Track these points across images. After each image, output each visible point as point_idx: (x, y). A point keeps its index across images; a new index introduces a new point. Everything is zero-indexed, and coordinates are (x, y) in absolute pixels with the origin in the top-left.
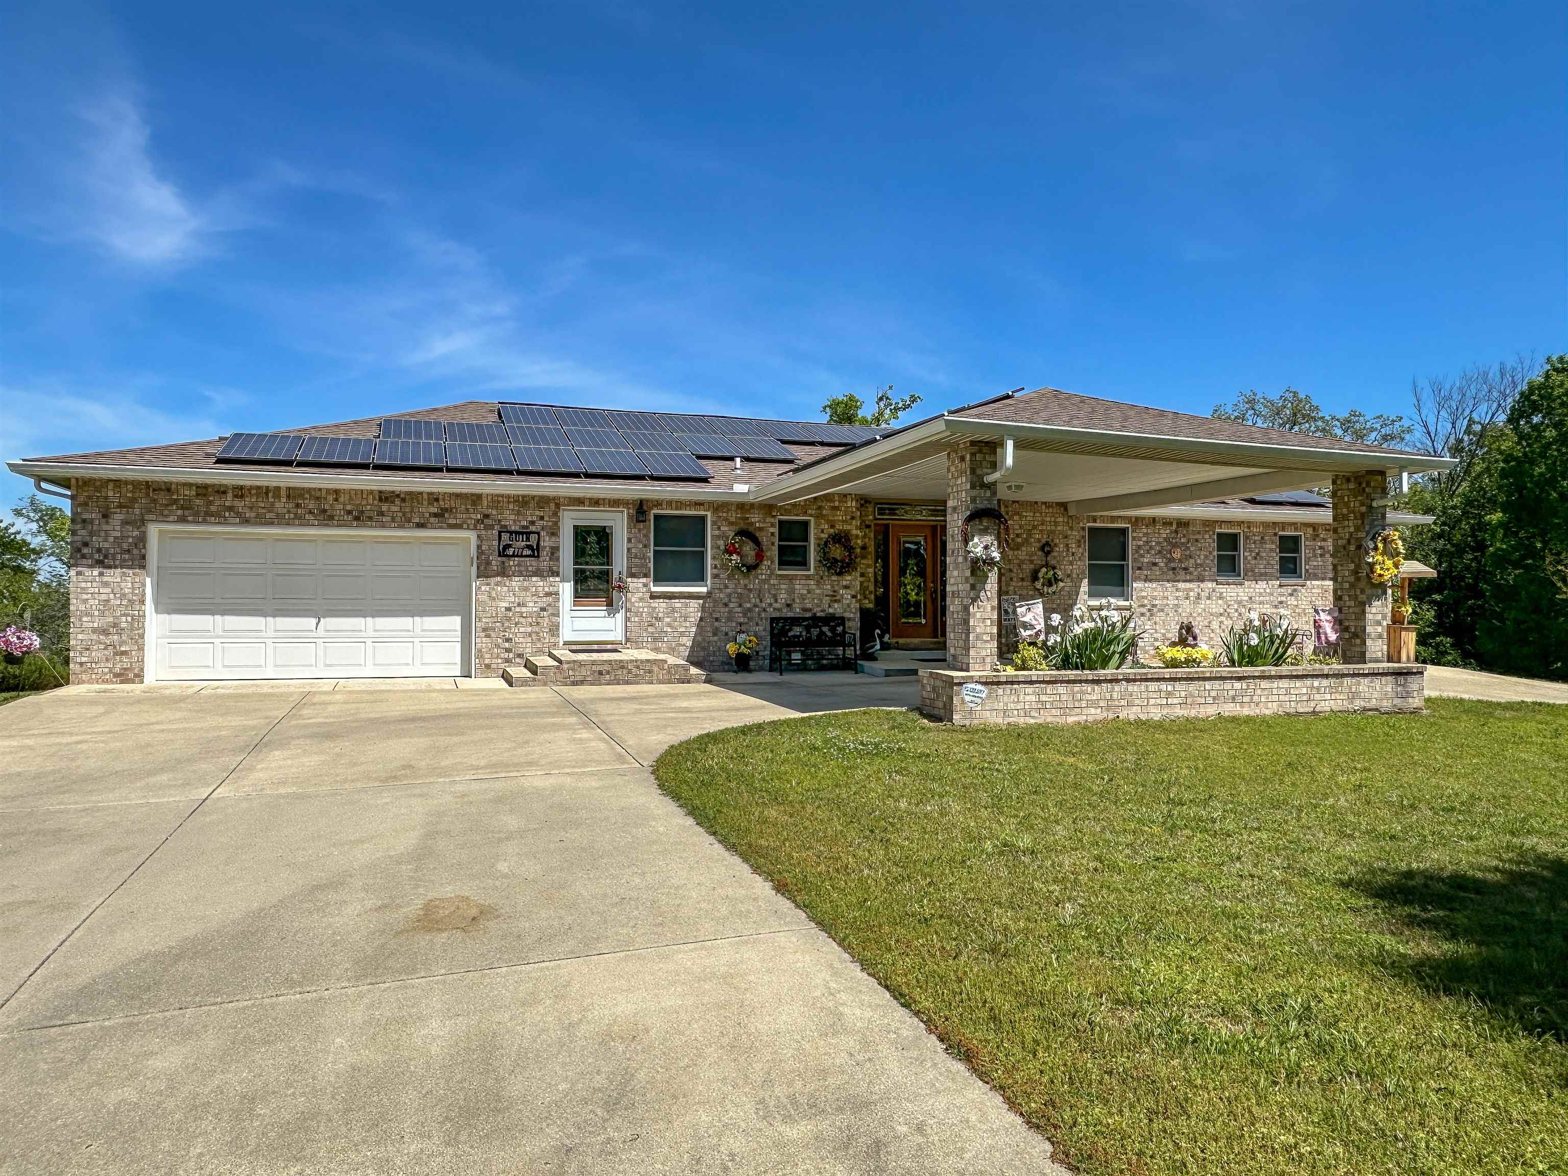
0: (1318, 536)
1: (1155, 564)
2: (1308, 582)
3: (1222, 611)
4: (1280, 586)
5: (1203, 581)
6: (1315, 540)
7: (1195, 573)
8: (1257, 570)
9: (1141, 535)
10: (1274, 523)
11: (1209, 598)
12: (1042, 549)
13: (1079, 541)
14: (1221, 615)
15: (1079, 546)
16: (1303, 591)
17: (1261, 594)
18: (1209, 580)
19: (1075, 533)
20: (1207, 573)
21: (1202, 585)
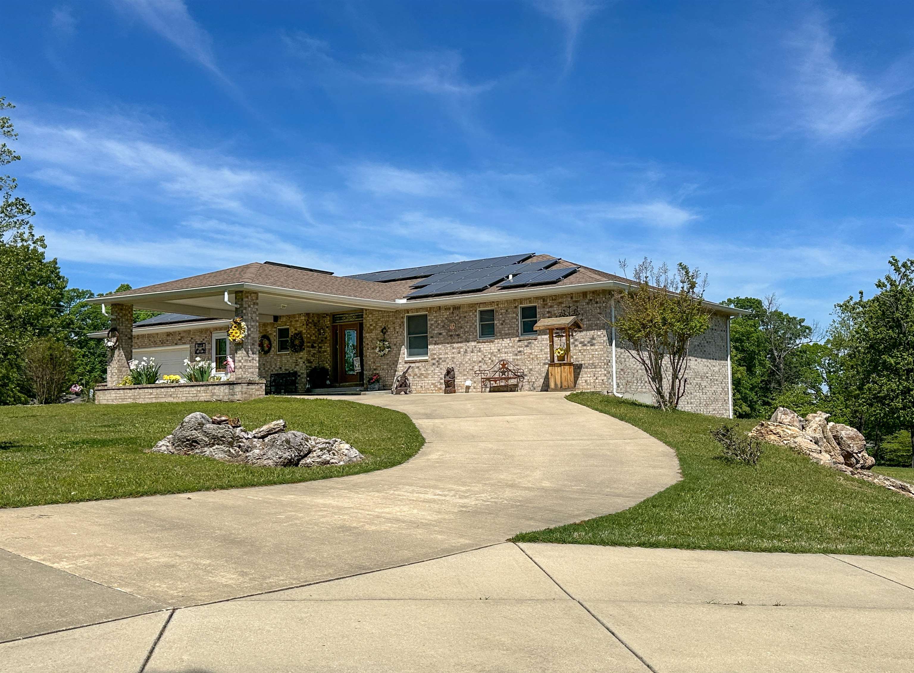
0: (546, 304)
1: (440, 334)
2: (539, 337)
3: (480, 359)
4: (519, 341)
5: (468, 342)
6: (544, 307)
7: (464, 337)
8: (503, 332)
9: (433, 317)
10: (514, 300)
11: (472, 352)
12: (382, 331)
13: (400, 325)
14: (480, 362)
15: (400, 328)
16: (536, 343)
17: (506, 347)
18: (472, 341)
19: (398, 320)
20: (471, 337)
21: (468, 344)
